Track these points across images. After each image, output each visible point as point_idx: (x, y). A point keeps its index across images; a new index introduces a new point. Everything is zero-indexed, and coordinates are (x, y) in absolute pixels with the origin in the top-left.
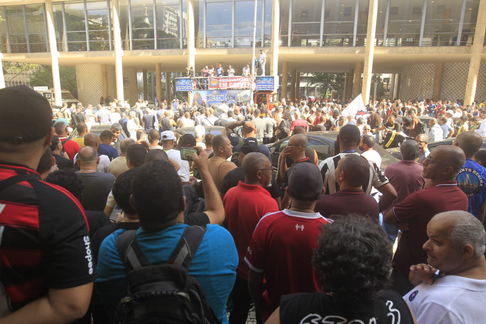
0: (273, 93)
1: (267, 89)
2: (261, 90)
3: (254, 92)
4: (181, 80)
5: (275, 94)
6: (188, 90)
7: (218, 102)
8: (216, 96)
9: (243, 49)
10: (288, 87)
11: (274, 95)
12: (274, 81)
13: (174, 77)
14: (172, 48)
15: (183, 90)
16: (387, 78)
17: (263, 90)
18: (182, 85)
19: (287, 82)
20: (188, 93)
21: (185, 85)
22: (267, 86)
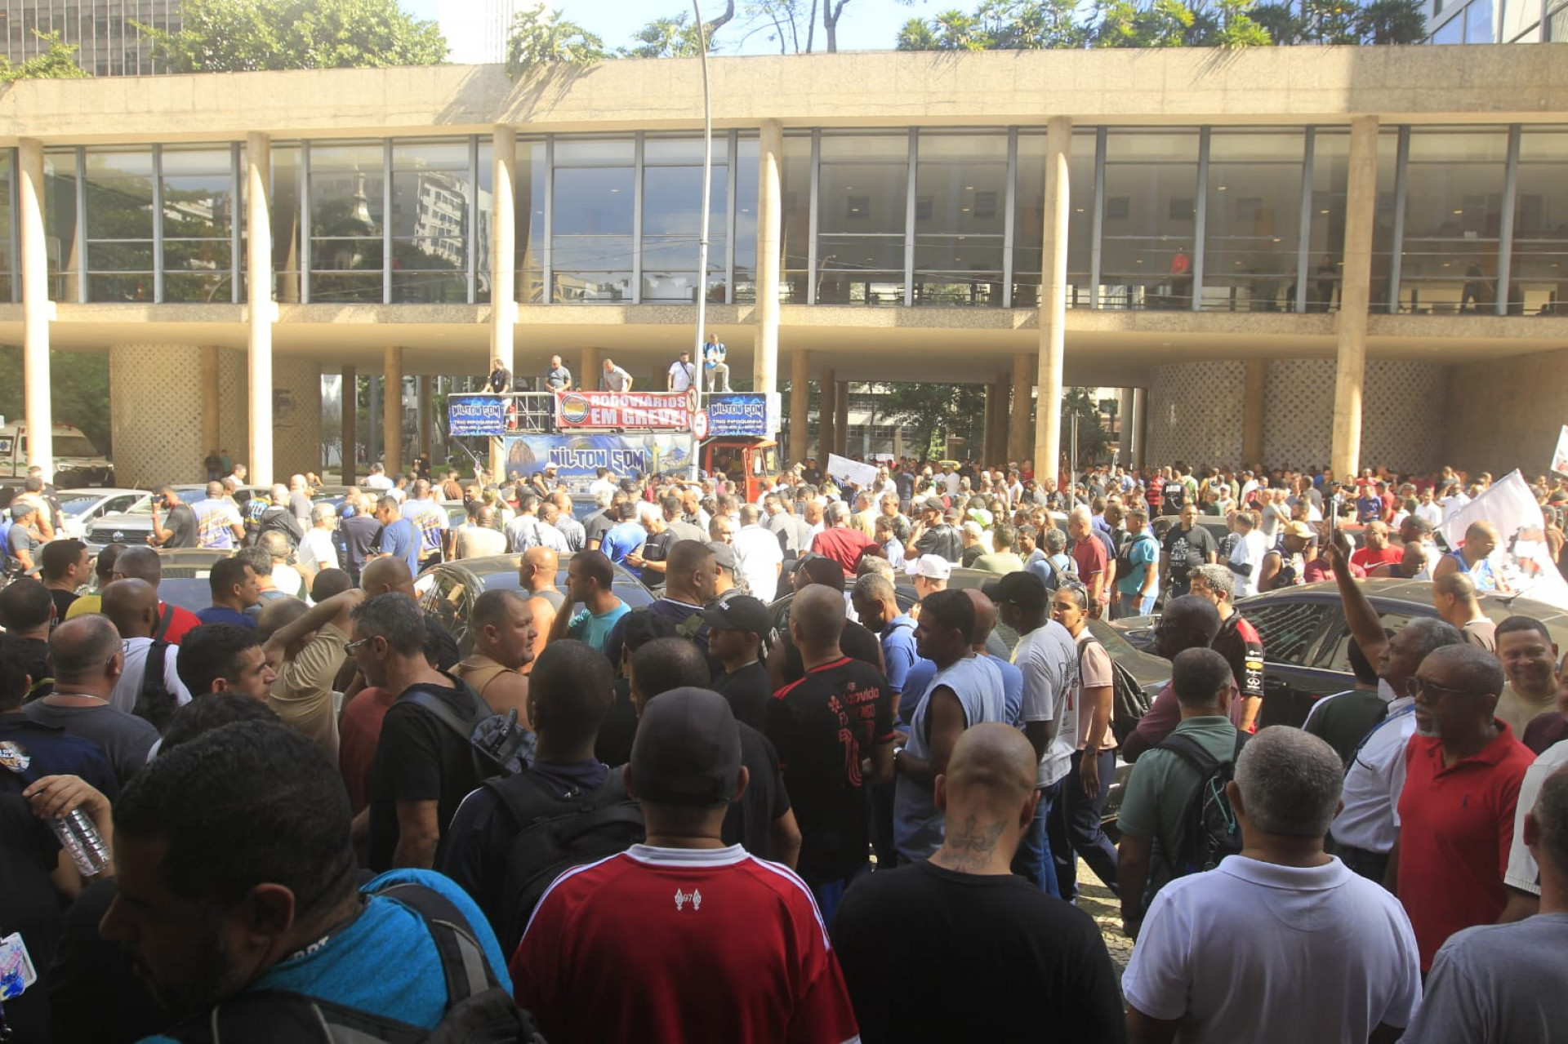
0: (762, 445)
1: (744, 433)
2: (727, 434)
3: (701, 441)
4: (467, 401)
5: (770, 448)
6: (488, 434)
7: (586, 471)
8: (580, 454)
9: (669, 309)
10: (812, 426)
11: (765, 450)
12: (765, 406)
13: (447, 390)
14: (442, 301)
15: (473, 434)
16: (1110, 400)
17: (733, 433)
18: (471, 418)
19: (810, 409)
20: (491, 442)
21: (482, 418)
22: (744, 422)
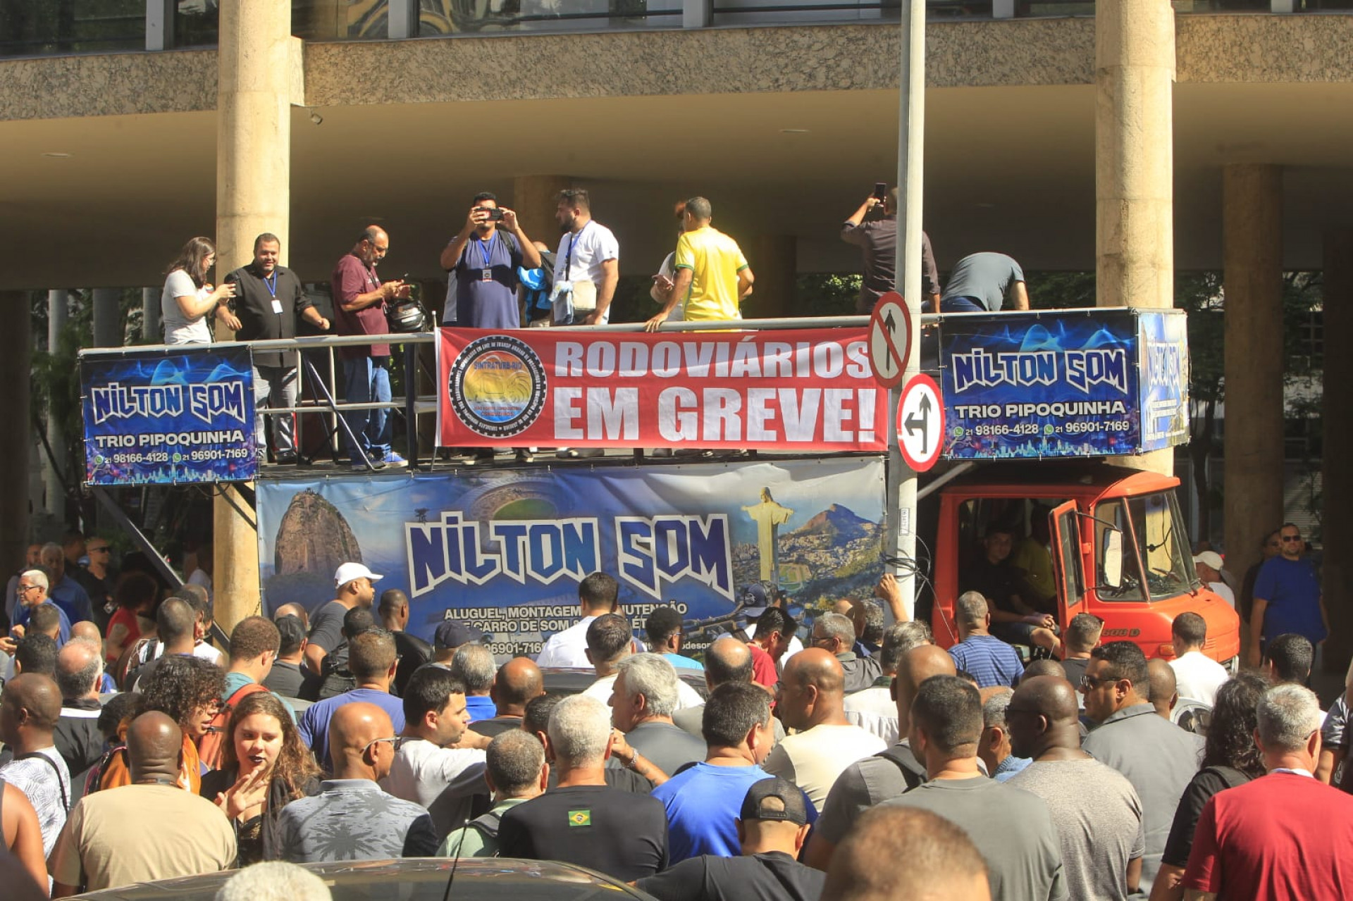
0: (1127, 487)
1: (1064, 450)
2: (1005, 453)
3: (923, 480)
4: (139, 370)
5: (1155, 500)
6: (209, 476)
7: (532, 591)
8: (512, 534)
9: (802, 40)
10: (1295, 427)
11: (1143, 504)
12: (1133, 355)
13: (71, 341)
14: (64, 48)
15: (159, 478)
17: (1027, 451)
18: (149, 426)
19: (1288, 367)
20: (218, 500)
21: (188, 423)
22: (1064, 409)
